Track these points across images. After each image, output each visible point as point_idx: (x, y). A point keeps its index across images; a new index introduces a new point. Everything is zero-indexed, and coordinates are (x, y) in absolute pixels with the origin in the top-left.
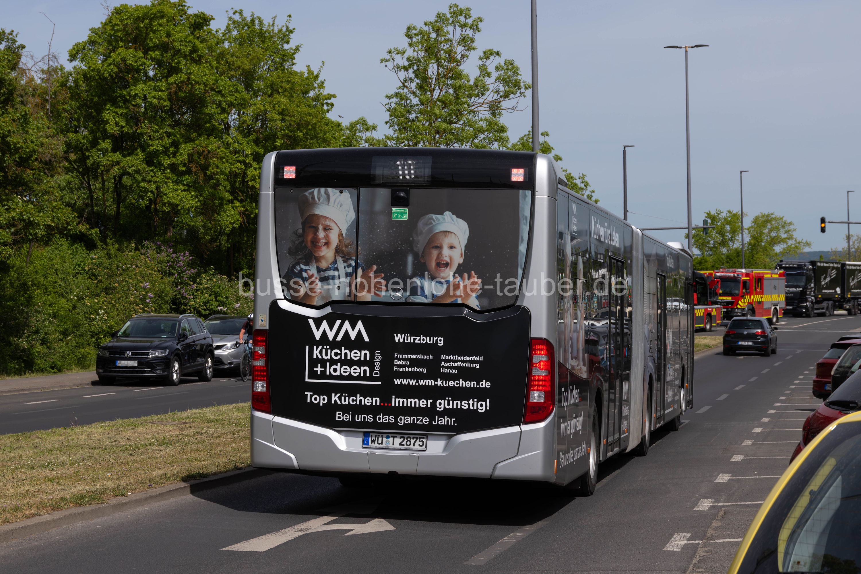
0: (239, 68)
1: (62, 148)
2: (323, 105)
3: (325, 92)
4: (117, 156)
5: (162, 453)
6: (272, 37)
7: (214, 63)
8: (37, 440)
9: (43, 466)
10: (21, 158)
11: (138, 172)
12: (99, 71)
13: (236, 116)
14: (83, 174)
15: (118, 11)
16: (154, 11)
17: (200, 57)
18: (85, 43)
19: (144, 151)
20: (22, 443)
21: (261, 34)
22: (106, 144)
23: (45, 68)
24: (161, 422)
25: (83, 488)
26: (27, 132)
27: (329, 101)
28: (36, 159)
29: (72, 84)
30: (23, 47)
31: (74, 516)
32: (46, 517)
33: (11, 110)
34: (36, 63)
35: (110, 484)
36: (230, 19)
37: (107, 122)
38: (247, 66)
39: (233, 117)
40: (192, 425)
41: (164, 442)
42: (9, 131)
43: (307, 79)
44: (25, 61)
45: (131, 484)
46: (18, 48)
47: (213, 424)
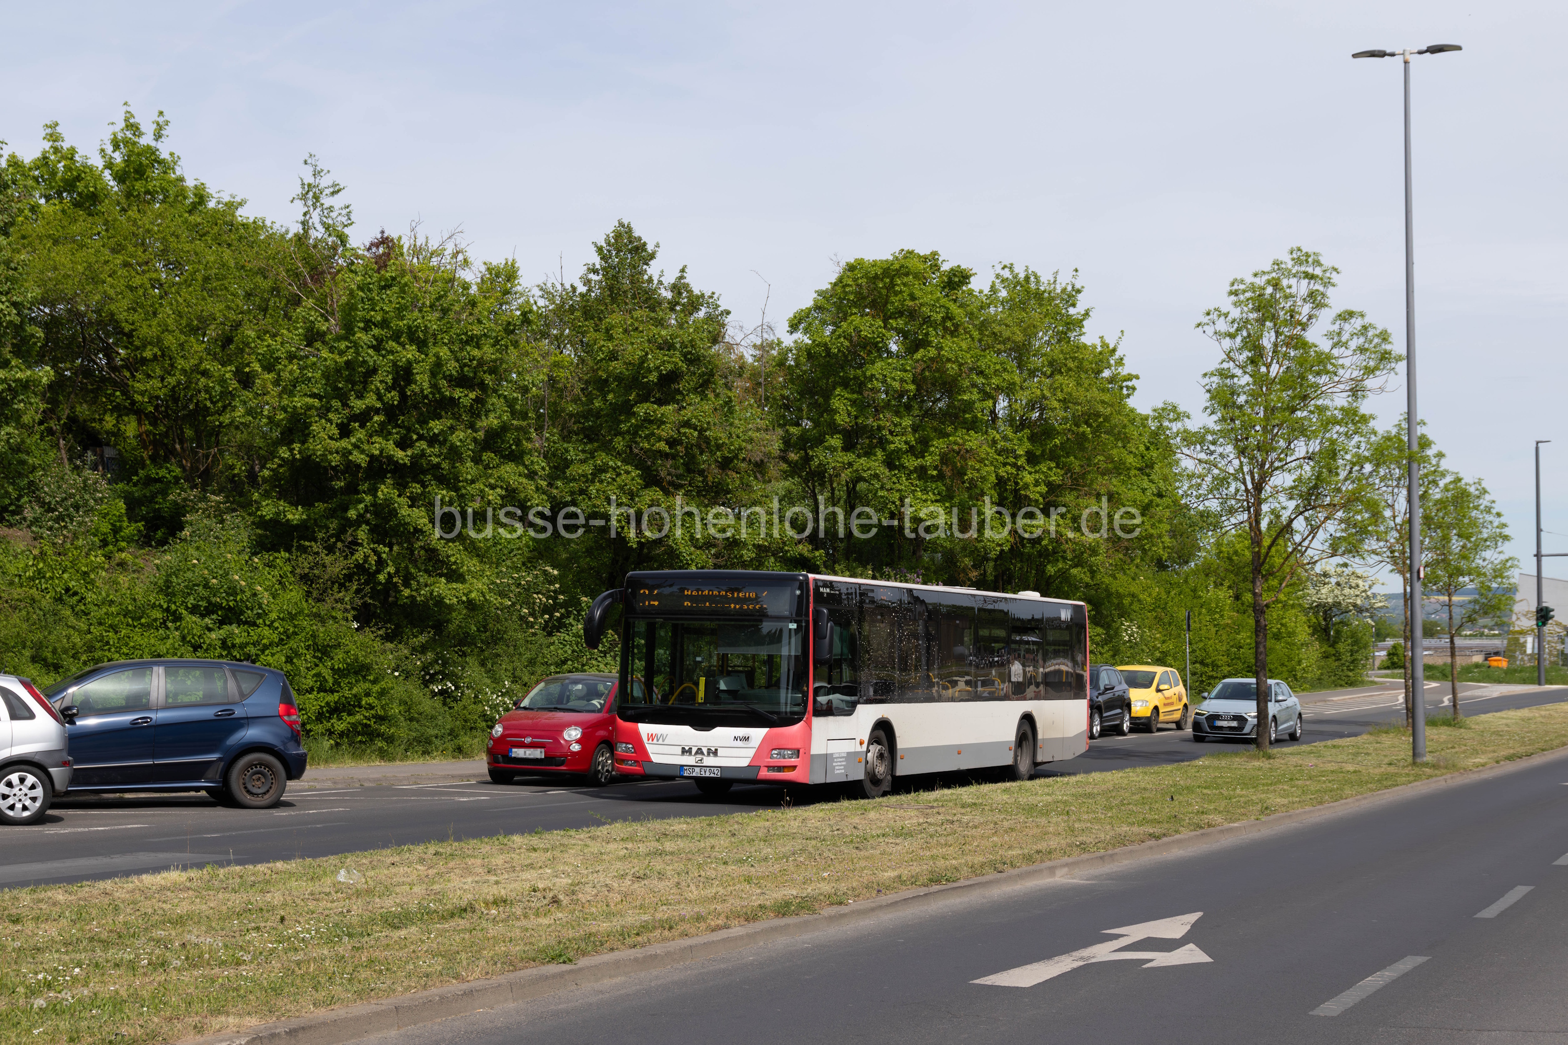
0: (1009, 339)
1: (776, 446)
2: (1121, 388)
3: (1124, 371)
4: (850, 457)
5: (899, 848)
6: (1054, 299)
7: (976, 334)
8: (736, 826)
9: (741, 861)
10: (725, 458)
11: (876, 476)
12: (826, 345)
13: (1006, 404)
14: (806, 481)
15: (851, 268)
16: (897, 266)
17: (956, 326)
18: (810, 310)
19: (884, 450)
20: (716, 829)
21: (1038, 295)
22: (836, 441)
23: (759, 342)
24: (901, 806)
25: (790, 892)
26: (731, 424)
27: (1130, 384)
28: (744, 459)
29: (792, 363)
30: (728, 313)
31: (774, 929)
32: (737, 930)
33: (711, 396)
34: (746, 336)
35: (826, 888)
36: (998, 276)
37: (835, 411)
38: (1019, 337)
39: (1002, 404)
40: (942, 810)
41: (902, 833)
42: (708, 423)
43: (1101, 353)
44: (732, 333)
45: (853, 889)
46: (722, 314)
47: (969, 809)
